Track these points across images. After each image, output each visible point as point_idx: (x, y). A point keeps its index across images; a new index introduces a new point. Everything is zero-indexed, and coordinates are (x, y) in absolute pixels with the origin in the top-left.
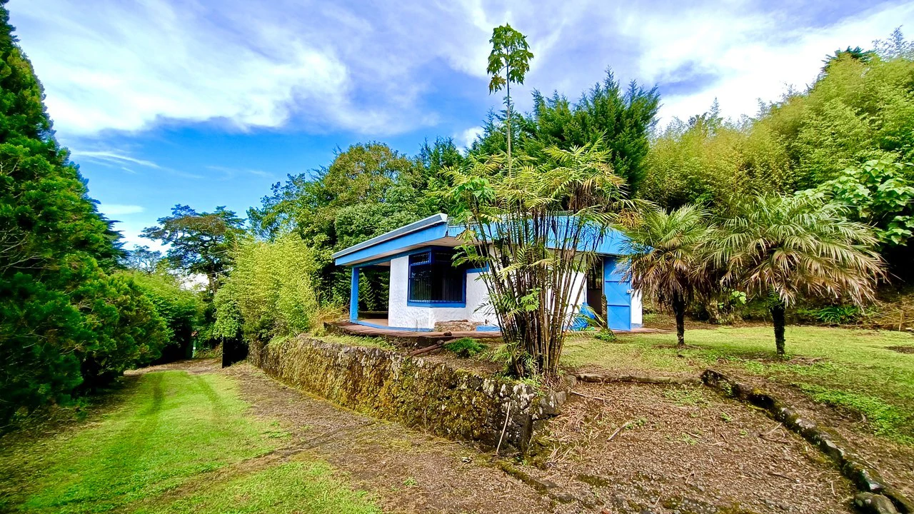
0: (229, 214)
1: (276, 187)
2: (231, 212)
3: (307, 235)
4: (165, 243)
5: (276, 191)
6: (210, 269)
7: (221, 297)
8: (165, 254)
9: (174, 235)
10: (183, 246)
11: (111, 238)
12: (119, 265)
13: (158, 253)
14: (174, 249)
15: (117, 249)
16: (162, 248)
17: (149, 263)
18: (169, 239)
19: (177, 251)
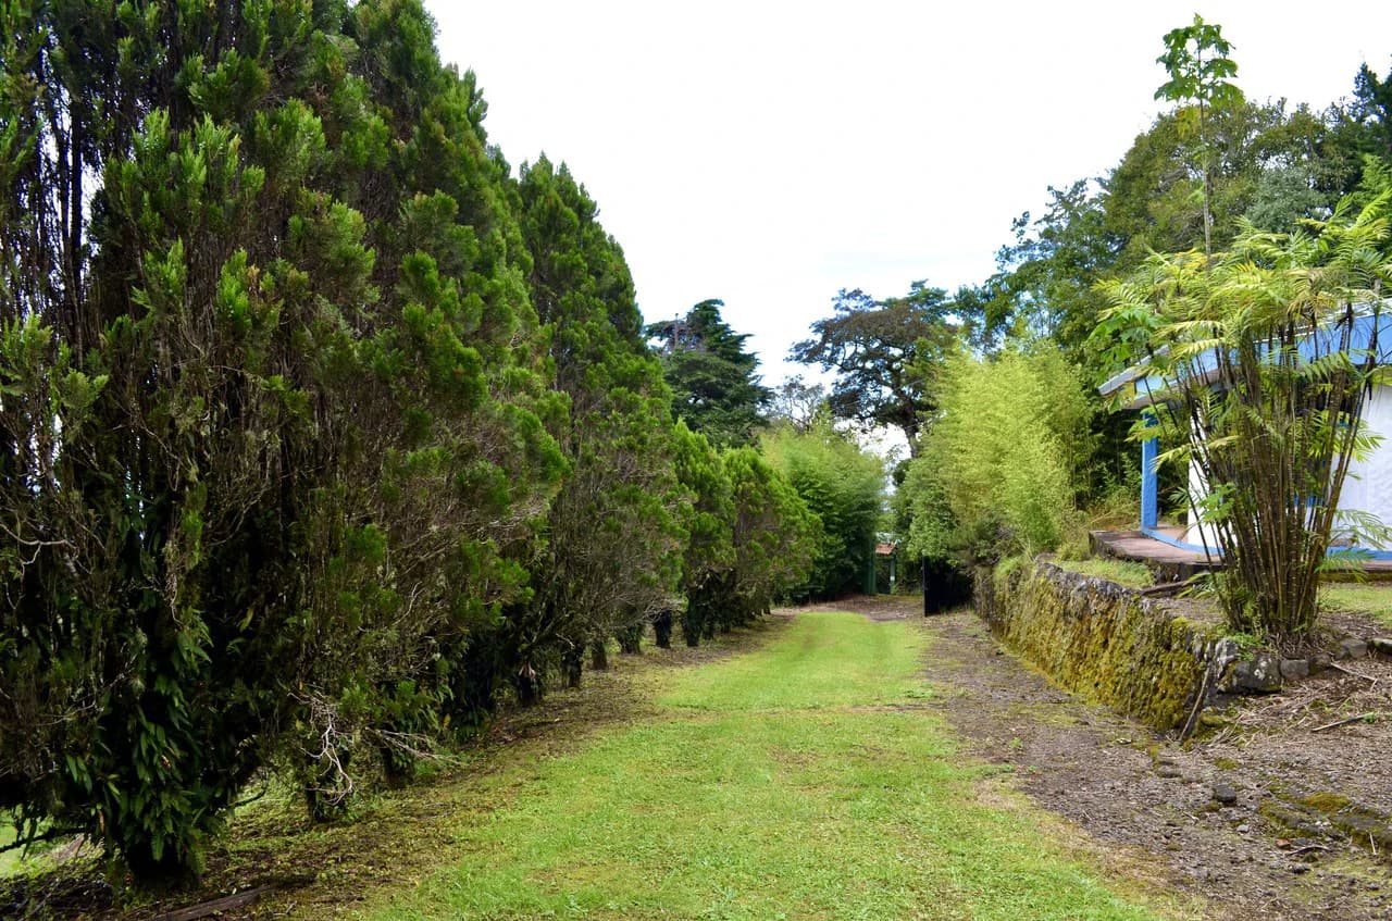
0: (936, 295)
1: (1022, 224)
2: (938, 290)
3: (1071, 338)
4: (827, 369)
5: (1022, 232)
6: (905, 415)
7: (918, 477)
8: (829, 391)
9: (838, 352)
10: (857, 371)
11: (741, 368)
12: (758, 417)
13: (817, 389)
14: (842, 378)
15: (755, 388)
16: (825, 378)
17: (806, 407)
18: (832, 360)
19: (849, 382)
